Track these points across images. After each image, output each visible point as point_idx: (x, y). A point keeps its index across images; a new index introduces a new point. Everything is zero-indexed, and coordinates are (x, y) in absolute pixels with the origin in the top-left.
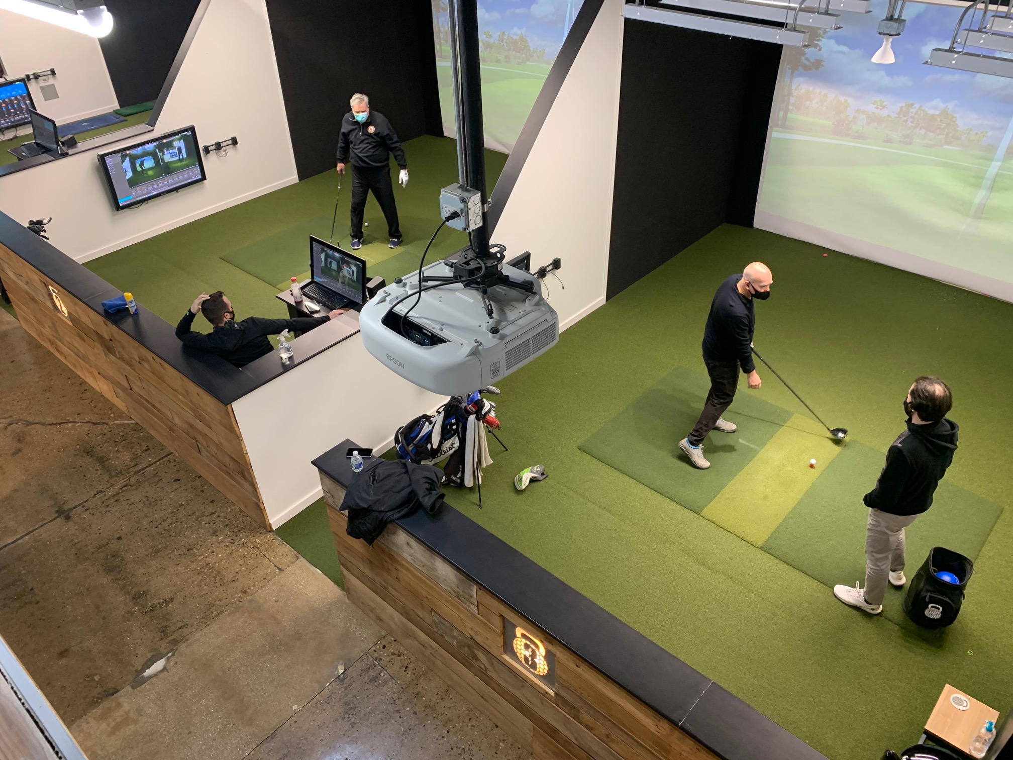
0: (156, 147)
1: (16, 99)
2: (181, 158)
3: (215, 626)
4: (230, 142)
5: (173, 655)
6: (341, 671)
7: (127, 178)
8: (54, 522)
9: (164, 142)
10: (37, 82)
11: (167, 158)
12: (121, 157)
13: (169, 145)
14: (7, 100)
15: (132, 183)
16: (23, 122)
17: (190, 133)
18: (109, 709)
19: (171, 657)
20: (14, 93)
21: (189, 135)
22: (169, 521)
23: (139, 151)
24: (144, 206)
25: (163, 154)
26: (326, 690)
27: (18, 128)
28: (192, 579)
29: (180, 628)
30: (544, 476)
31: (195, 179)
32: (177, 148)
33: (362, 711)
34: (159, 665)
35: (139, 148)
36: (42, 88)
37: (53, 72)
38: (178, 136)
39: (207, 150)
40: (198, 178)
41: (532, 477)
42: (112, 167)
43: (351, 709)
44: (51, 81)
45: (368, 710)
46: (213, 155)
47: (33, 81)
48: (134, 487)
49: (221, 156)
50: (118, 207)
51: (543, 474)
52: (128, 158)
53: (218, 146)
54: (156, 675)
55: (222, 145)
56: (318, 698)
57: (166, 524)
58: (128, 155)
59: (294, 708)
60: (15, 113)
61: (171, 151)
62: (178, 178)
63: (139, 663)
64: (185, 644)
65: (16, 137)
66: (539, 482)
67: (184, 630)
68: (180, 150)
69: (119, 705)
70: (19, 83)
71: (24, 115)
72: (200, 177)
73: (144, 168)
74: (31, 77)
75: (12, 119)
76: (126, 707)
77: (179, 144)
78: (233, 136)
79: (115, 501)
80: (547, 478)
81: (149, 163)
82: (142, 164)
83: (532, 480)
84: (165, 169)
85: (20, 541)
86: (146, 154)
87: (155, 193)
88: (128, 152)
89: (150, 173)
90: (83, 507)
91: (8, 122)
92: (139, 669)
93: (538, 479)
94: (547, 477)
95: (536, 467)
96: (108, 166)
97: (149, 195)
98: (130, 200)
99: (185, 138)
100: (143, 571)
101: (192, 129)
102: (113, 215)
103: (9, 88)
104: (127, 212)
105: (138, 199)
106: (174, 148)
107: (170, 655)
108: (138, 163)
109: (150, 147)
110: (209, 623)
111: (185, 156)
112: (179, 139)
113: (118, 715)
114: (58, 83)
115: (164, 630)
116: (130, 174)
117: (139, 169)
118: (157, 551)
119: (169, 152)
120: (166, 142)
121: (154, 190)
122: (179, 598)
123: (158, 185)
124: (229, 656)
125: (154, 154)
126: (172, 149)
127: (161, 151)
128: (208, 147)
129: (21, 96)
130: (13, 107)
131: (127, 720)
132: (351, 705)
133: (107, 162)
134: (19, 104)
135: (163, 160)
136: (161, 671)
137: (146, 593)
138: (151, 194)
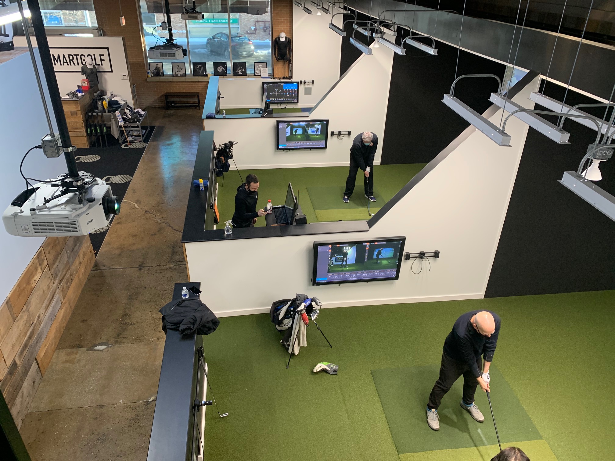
0: (306, 125)
1: (292, 90)
2: (317, 133)
3: (134, 346)
4: (347, 133)
5: (111, 347)
6: (151, 400)
7: (287, 136)
8: (134, 269)
9: (310, 124)
10: (304, 85)
11: (310, 132)
12: (287, 125)
13: (313, 126)
14: (287, 90)
15: (288, 139)
16: (291, 102)
17: (326, 123)
18: (73, 352)
19: (109, 347)
20: (292, 88)
21: (325, 124)
22: (167, 291)
23: (297, 124)
24: (291, 152)
25: (308, 129)
26: (138, 403)
27: (288, 104)
28: (149, 321)
29: (124, 338)
30: (335, 373)
31: (321, 146)
32: (316, 128)
33: (139, 424)
34: (103, 347)
35: (297, 123)
36: (305, 88)
37: (313, 82)
38: (319, 123)
39: (332, 134)
40: (323, 146)
41: (325, 369)
42: (281, 128)
43: (137, 419)
44: (311, 86)
45: (141, 425)
46: (335, 138)
47: (303, 84)
48: (171, 270)
49: (340, 139)
50: (278, 148)
51: (335, 371)
52: (290, 127)
53: (340, 133)
54: (98, 350)
55: (341, 133)
56: (132, 404)
57: (165, 292)
58: (290, 125)
59: (120, 401)
60: (289, 97)
61: (313, 129)
62: (312, 143)
63: (99, 341)
64: (119, 345)
65: (285, 108)
66: (327, 374)
67: (124, 340)
68: (318, 129)
69: (77, 353)
70: (295, 83)
71: (292, 98)
72: (324, 146)
73: (296, 133)
74: (302, 82)
75: (287, 99)
76: (78, 356)
77: (318, 126)
78: (349, 130)
79: (160, 272)
80: (336, 376)
81: (300, 132)
82: (296, 131)
83: (324, 371)
84: (307, 138)
85: (118, 270)
86: (299, 127)
87: (298, 147)
88: (291, 124)
89: (299, 137)
90: (149, 268)
91: (284, 100)
92: (96, 344)
93: (329, 372)
94: (336, 374)
95: (333, 365)
96: (279, 128)
97: (295, 147)
98: (285, 146)
99: (322, 125)
100: (138, 306)
101: (327, 121)
102: (276, 152)
103: (290, 85)
104: (282, 152)
105: (289, 147)
106: (315, 128)
107: (110, 346)
108: (294, 130)
109: (303, 124)
110: (134, 343)
111: (319, 133)
112: (319, 124)
113: (73, 356)
114: (314, 88)
115: (118, 335)
116: (288, 134)
117: (294, 133)
118: (151, 301)
119: (311, 129)
120: (312, 124)
121: (298, 145)
122: (136, 326)
123: (301, 144)
124: (125, 361)
125: (303, 128)
126: (314, 128)
127: (308, 127)
128: (333, 132)
129: (294, 90)
130: (289, 94)
131: (72, 362)
132: (139, 418)
133: (279, 125)
134: (292, 93)
135: (307, 132)
136: (101, 350)
137: (129, 315)
138: (296, 147)
